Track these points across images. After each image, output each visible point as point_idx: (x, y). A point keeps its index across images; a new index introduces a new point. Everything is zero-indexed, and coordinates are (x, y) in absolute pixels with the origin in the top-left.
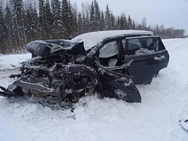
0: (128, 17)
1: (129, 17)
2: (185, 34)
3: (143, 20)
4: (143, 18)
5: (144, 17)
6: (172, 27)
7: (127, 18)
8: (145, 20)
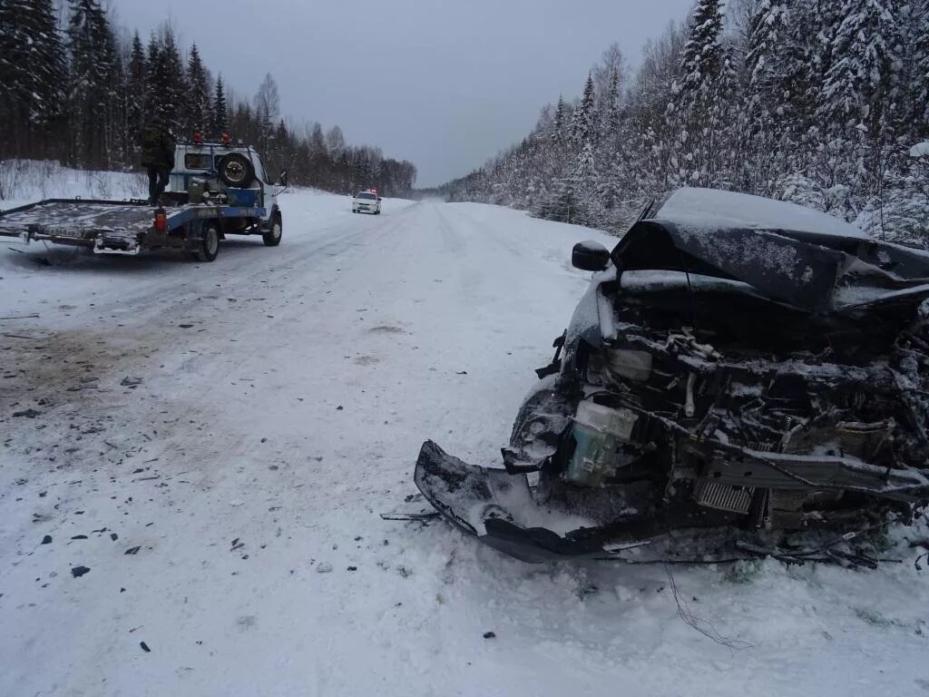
0: (190, 58)
1: (194, 54)
2: (418, 184)
3: (263, 87)
4: (262, 80)
5: (268, 76)
6: (373, 148)
7: (186, 60)
8: (274, 91)
